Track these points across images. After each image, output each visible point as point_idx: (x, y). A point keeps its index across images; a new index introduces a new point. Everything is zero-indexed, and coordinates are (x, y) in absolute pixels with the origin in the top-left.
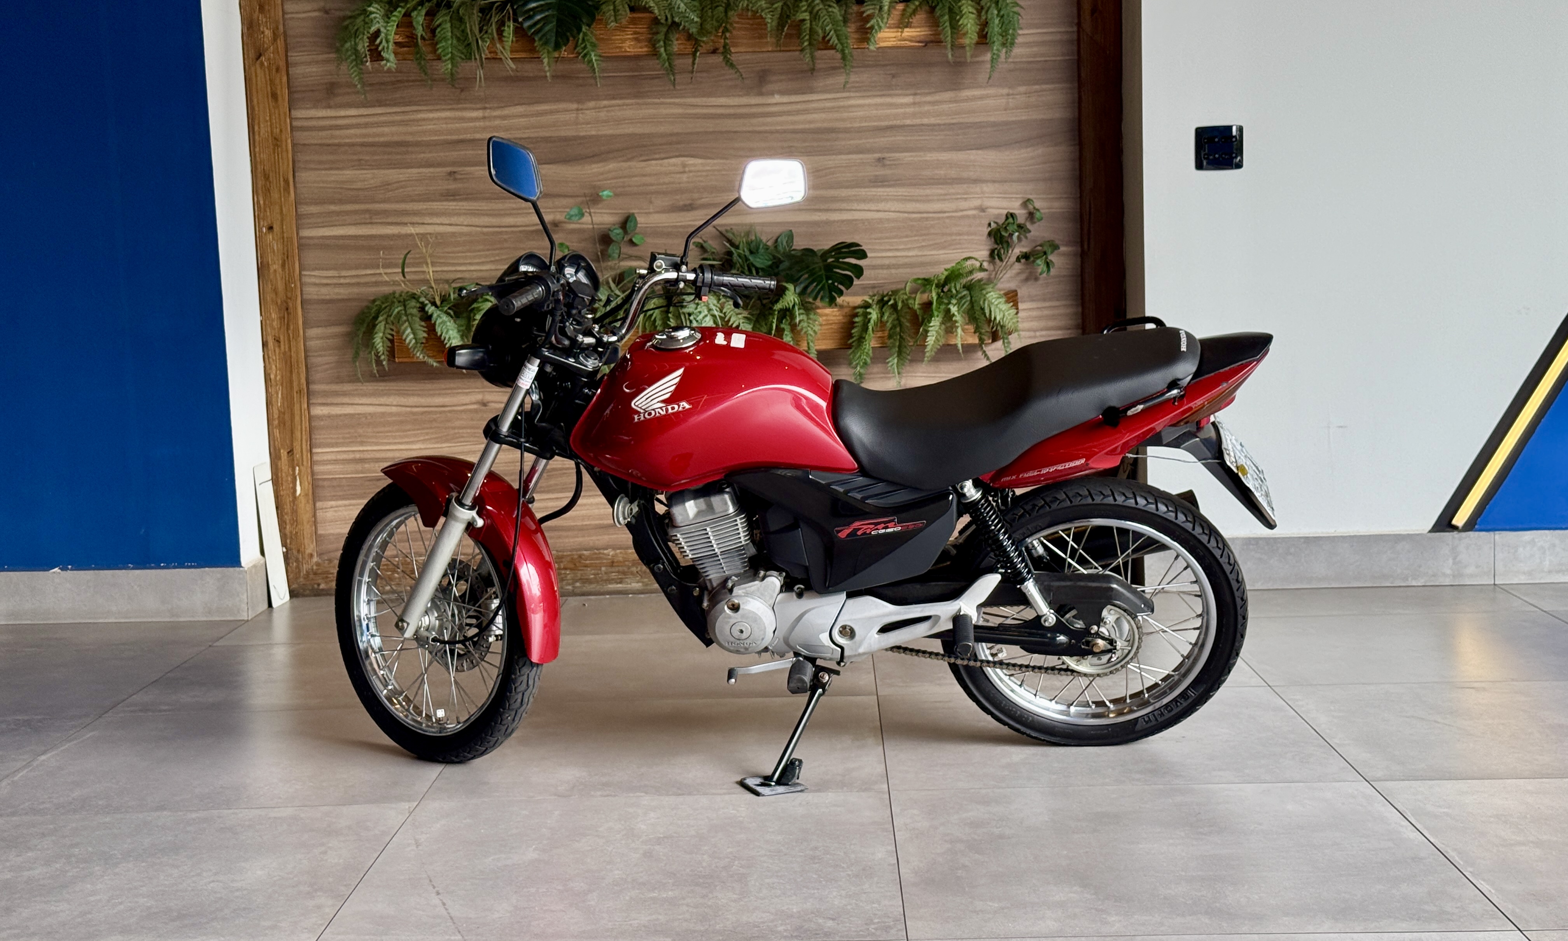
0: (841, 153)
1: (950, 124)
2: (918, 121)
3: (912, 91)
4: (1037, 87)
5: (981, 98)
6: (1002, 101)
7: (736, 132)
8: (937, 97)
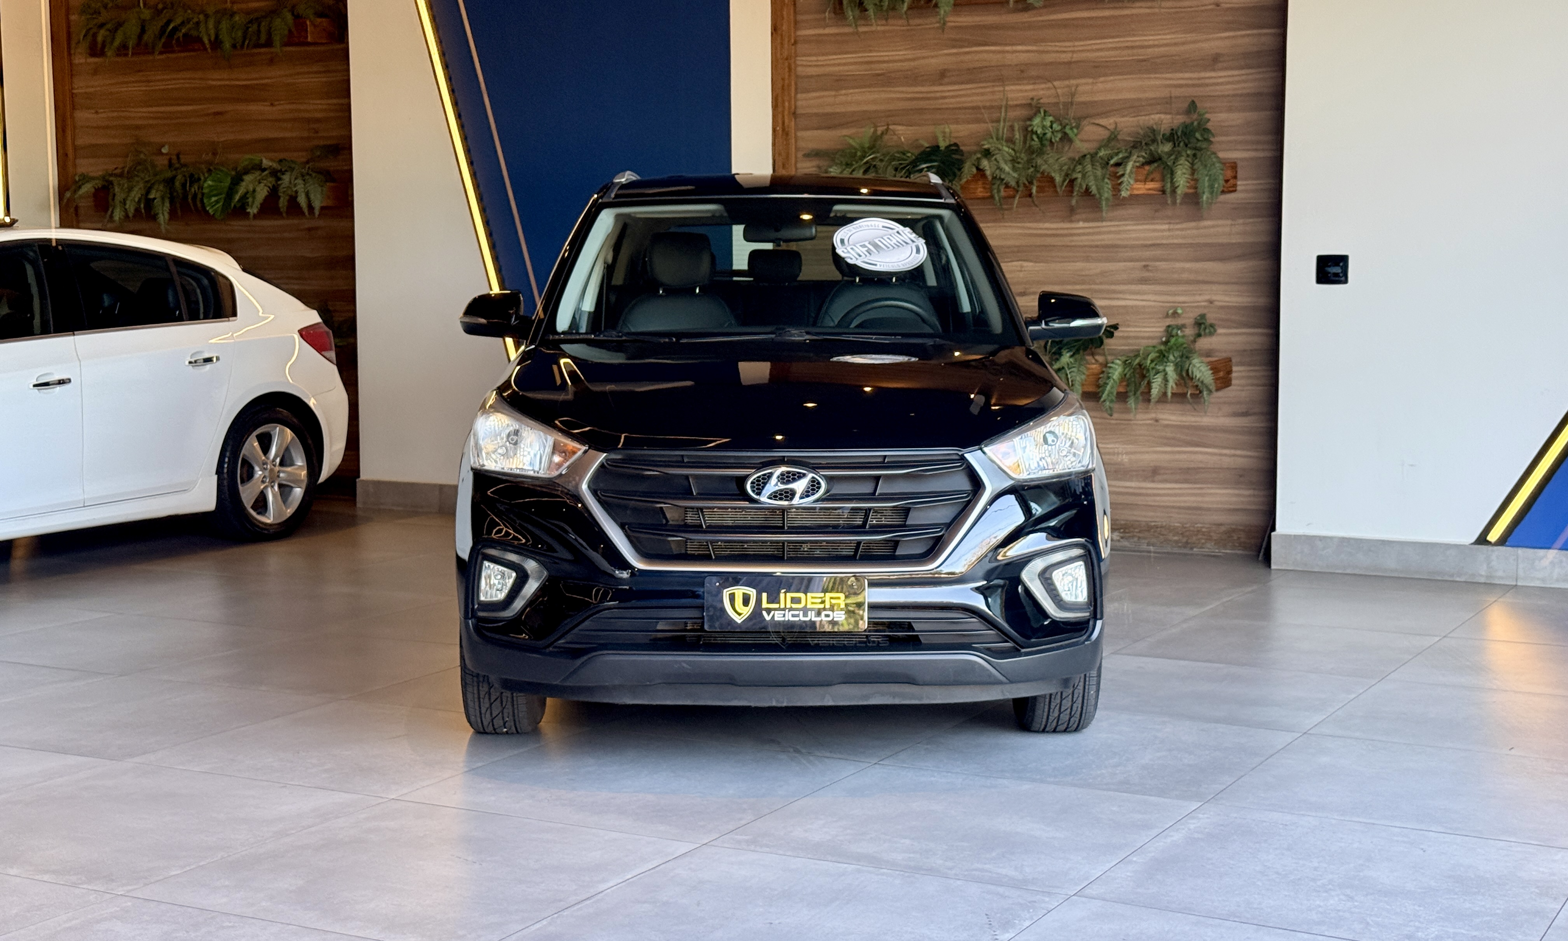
0: (1119, 261)
1: (1191, 244)
2: (1171, 241)
3: (1168, 221)
4: (1251, 220)
5: (1213, 226)
6: (1227, 229)
7: (1054, 246)
8: (1184, 225)
